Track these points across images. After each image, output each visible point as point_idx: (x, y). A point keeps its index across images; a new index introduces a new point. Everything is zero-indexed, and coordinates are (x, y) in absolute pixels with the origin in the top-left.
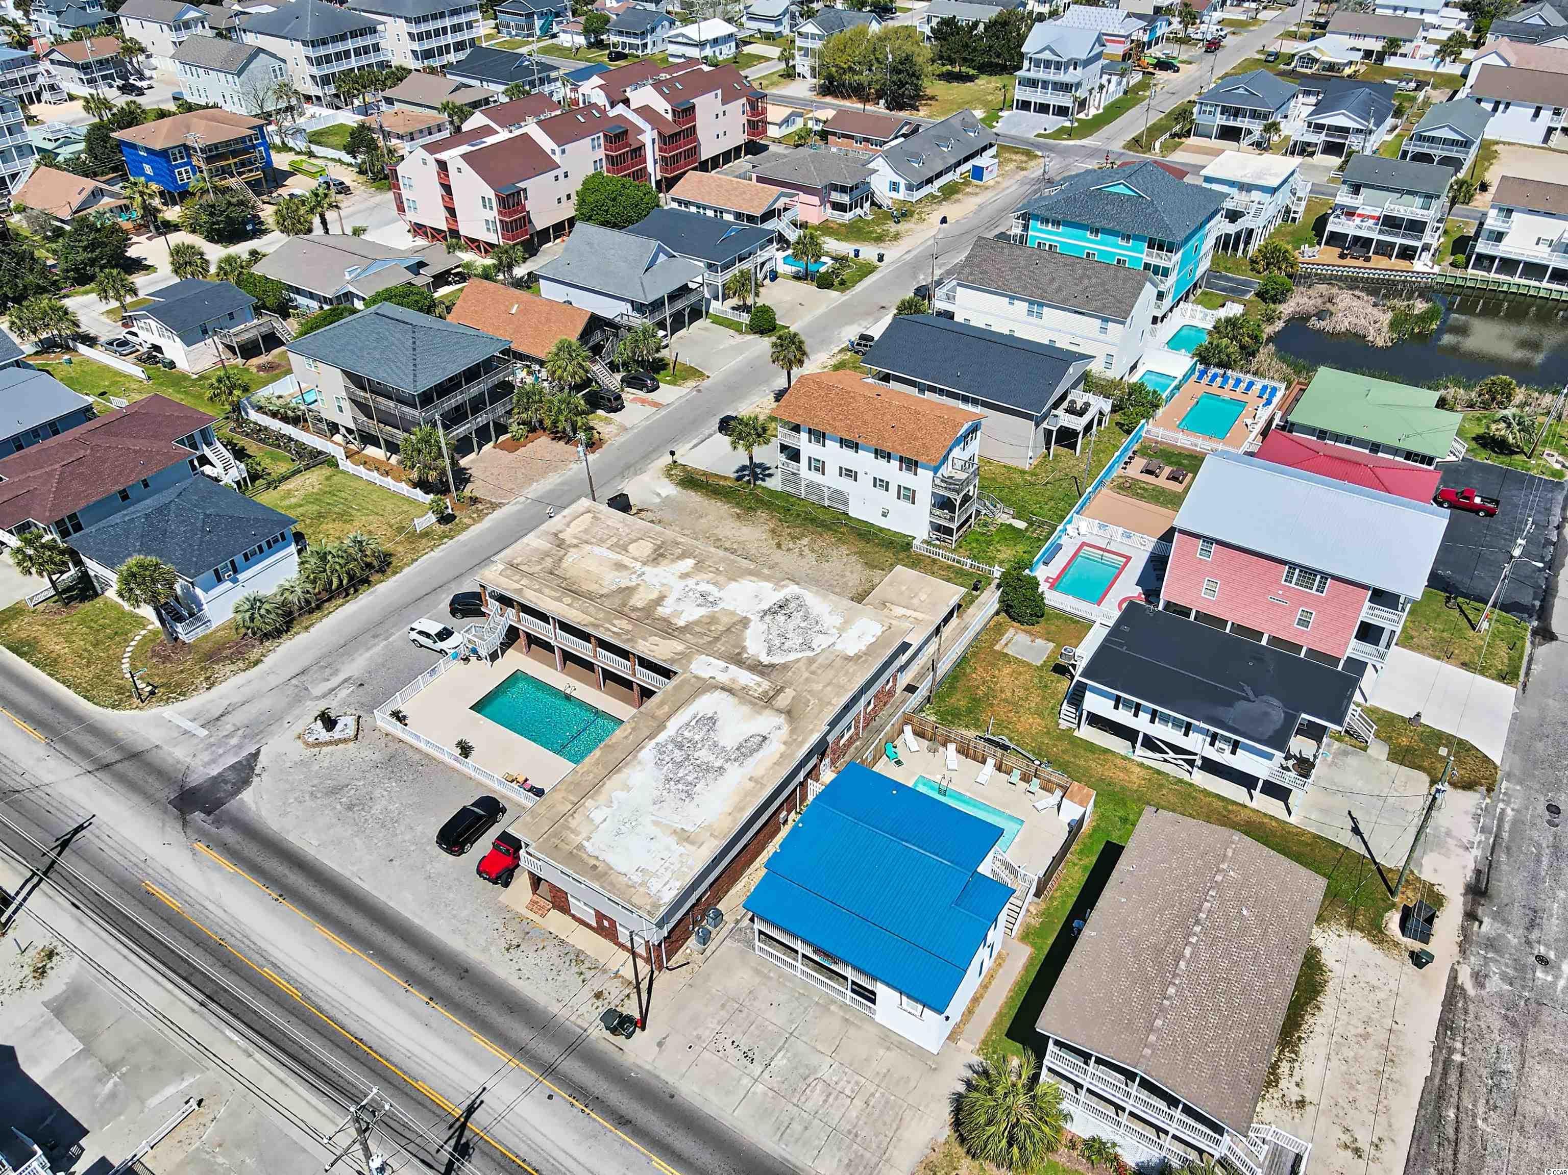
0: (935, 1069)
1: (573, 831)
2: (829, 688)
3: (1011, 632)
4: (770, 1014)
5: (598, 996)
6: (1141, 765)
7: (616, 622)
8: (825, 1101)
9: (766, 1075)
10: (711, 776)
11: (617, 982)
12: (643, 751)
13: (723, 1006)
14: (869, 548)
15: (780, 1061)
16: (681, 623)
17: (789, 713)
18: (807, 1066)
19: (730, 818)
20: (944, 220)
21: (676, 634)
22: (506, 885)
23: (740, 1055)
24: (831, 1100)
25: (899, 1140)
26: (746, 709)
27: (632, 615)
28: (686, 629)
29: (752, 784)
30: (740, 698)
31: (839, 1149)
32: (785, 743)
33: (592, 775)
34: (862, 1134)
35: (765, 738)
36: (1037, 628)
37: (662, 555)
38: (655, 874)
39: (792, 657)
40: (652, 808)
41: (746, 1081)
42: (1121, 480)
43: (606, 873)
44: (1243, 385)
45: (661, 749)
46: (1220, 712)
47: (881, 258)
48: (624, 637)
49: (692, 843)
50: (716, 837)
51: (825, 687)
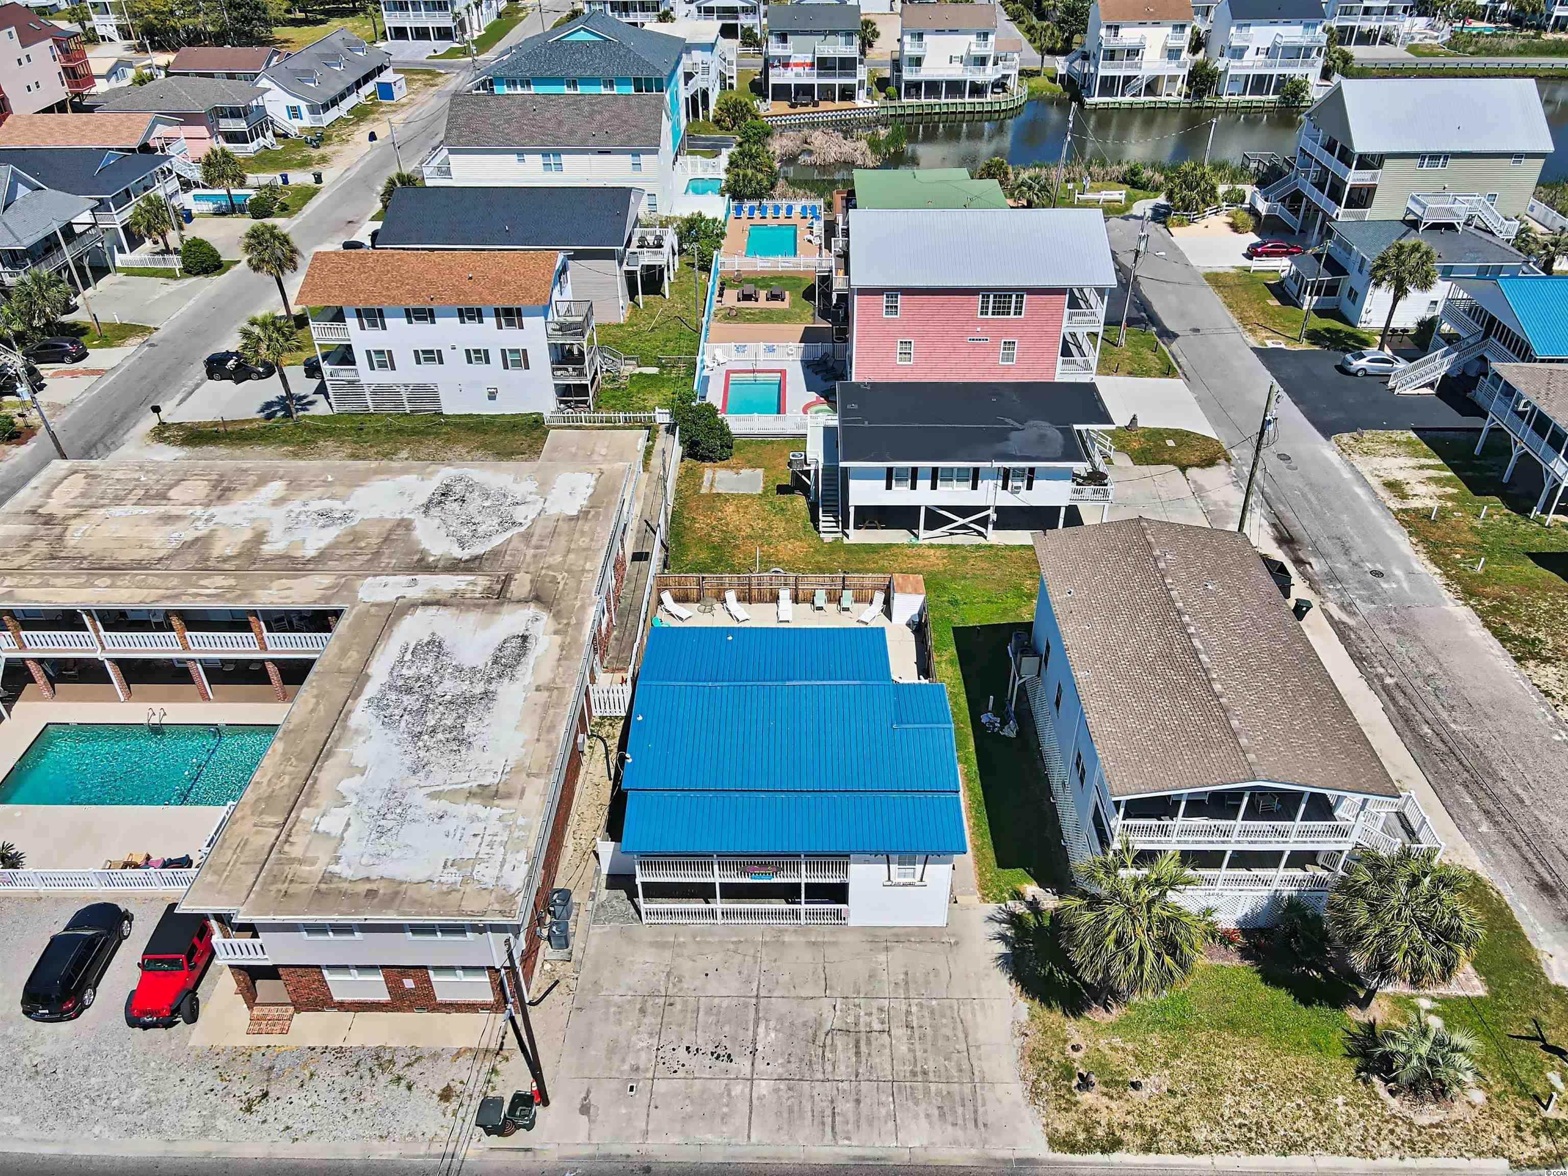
0: (957, 943)
1: (301, 862)
2: (572, 556)
3: (708, 474)
4: (713, 987)
5: (446, 1095)
6: (931, 546)
7: (202, 583)
8: (858, 1053)
9: (760, 1066)
10: (478, 708)
11: (465, 1061)
12: (352, 715)
13: (642, 1011)
14: (490, 439)
15: (767, 1037)
16: (311, 553)
17: (538, 598)
18: (805, 1024)
19: (542, 745)
20: (372, 137)
21: (311, 567)
22: (192, 1017)
23: (708, 1060)
24: (864, 1048)
25: (978, 1047)
26: (473, 617)
27: (226, 566)
28: (322, 557)
29: (546, 694)
30: (457, 606)
31: (916, 1104)
32: (556, 632)
33: (287, 779)
34: (930, 1066)
35: (525, 638)
36: (732, 461)
37: (228, 489)
38: (477, 860)
39: (497, 541)
40: (414, 781)
41: (738, 1089)
42: (723, 312)
43: (397, 893)
44: (783, 213)
45: (379, 703)
46: (1000, 447)
47: (318, 179)
48: (228, 595)
49: (508, 796)
50: (536, 776)
51: (565, 556)
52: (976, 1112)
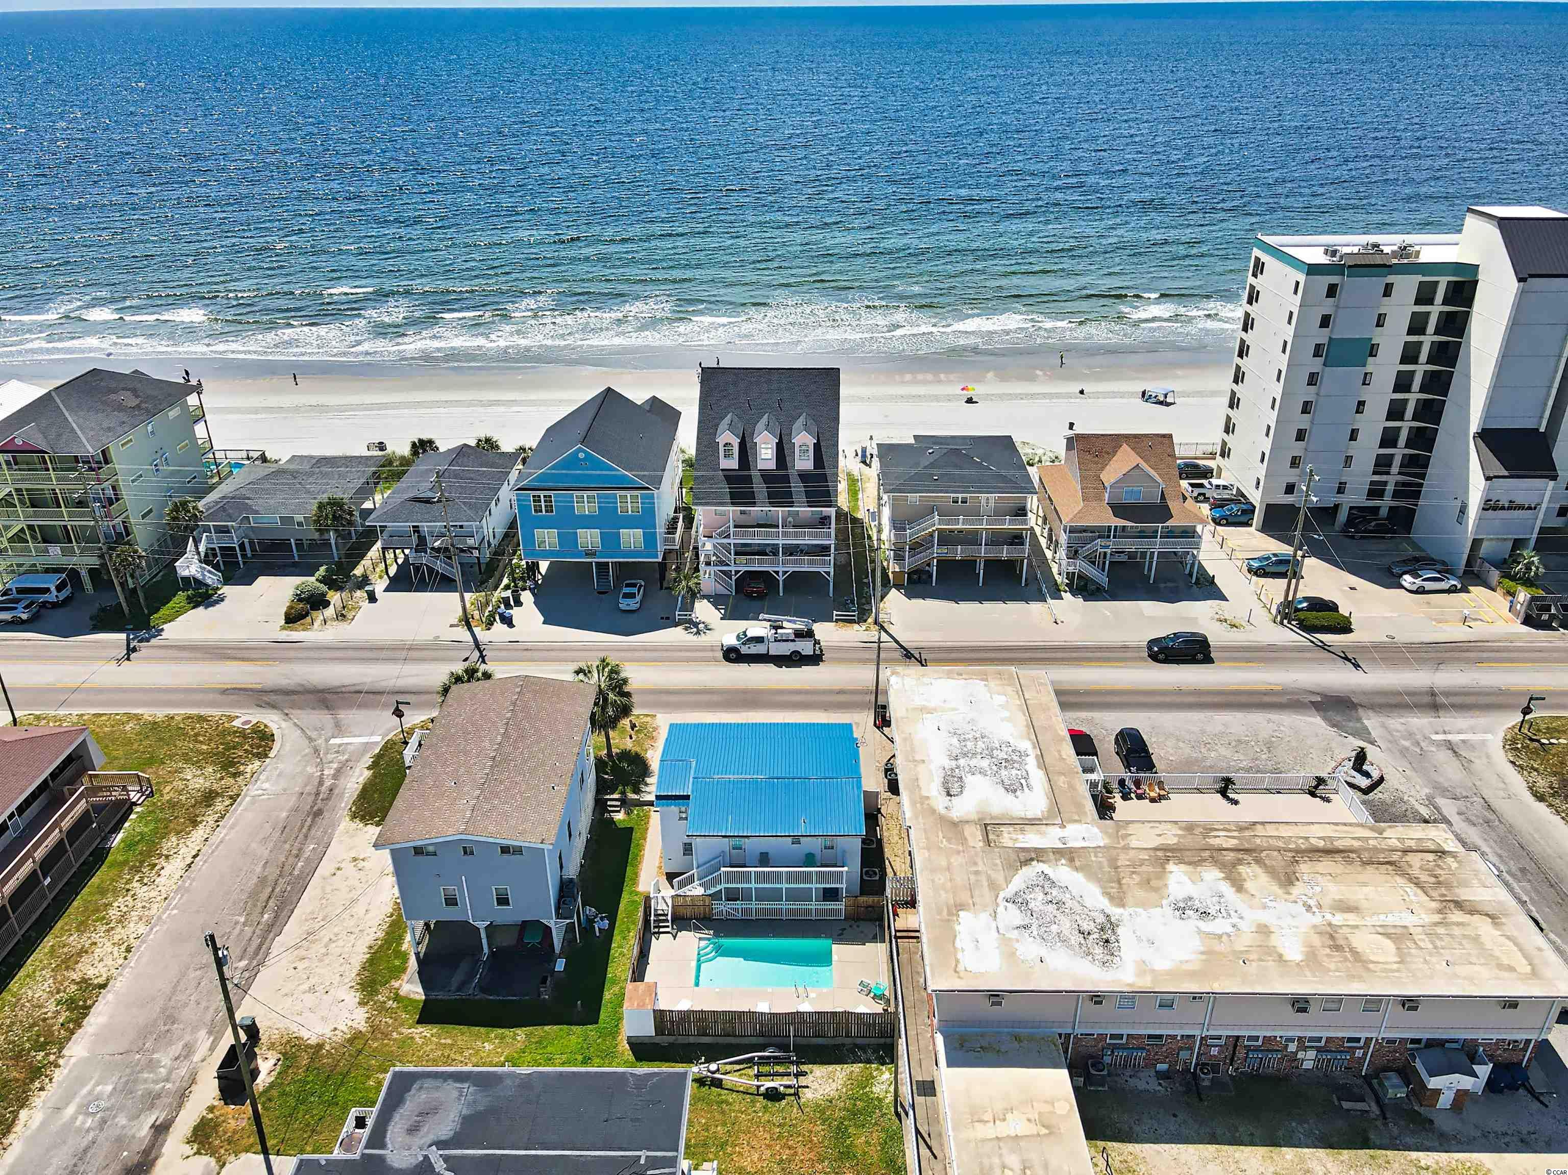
10: (956, 752)
12: (1031, 746)
17: (955, 825)
26: (997, 810)
28: (1160, 864)
35: (949, 796)
45: (1020, 753)
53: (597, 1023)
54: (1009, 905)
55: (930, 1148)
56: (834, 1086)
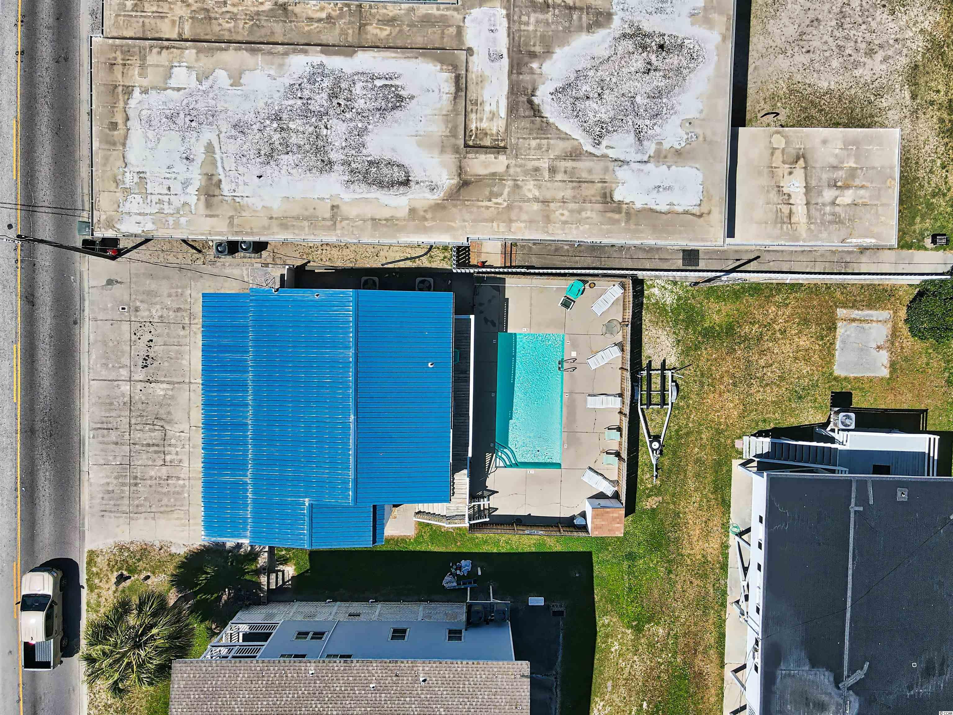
2: (536, 206)
3: (879, 315)
6: (725, 547)
8: (148, 445)
9: (139, 386)
12: (302, 56)
13: (179, 310)
15: (159, 390)
17: (466, 184)
18: (169, 413)
23: (143, 354)
24: (153, 449)
25: (154, 518)
31: (116, 478)
32: (413, 210)
33: (230, 25)
34: (141, 488)
36: (908, 340)
39: (568, 126)
41: (124, 373)
43: (116, 143)
45: (316, 74)
52: (111, 512)
53: (590, 553)
54: (604, 143)
55: (749, 261)
56: (663, 338)
